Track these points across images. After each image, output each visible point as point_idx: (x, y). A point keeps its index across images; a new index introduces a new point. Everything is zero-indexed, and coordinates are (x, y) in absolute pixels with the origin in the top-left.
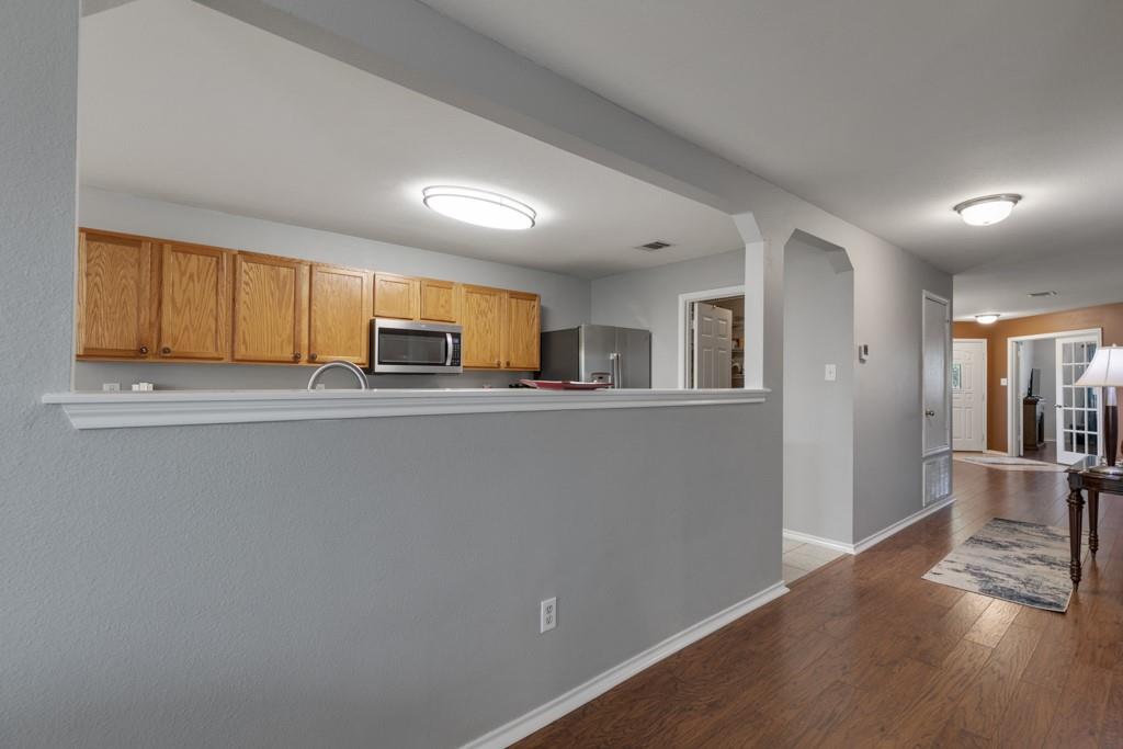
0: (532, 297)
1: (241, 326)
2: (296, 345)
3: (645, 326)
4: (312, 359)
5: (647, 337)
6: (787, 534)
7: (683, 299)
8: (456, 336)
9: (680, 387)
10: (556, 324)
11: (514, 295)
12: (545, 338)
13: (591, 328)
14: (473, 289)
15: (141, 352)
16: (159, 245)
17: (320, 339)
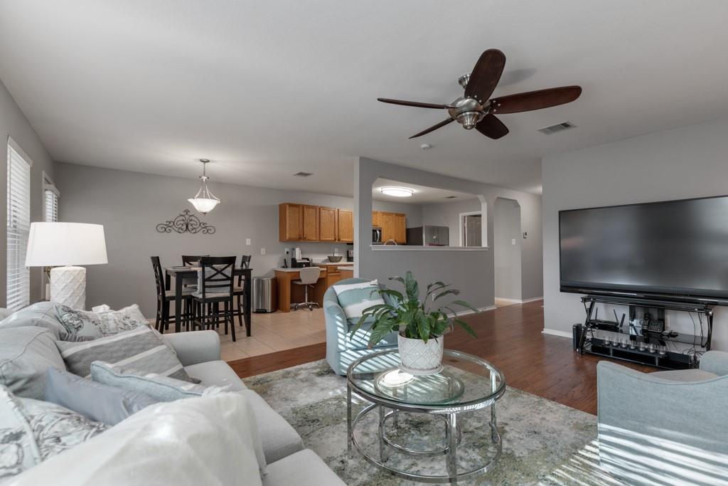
0: (403, 215)
1: (322, 231)
2: (335, 235)
3: (447, 226)
4: (339, 240)
5: (447, 229)
6: (496, 299)
7: (461, 215)
8: (380, 231)
9: (461, 245)
10: (411, 226)
11: (397, 215)
12: (408, 230)
13: (426, 227)
14: (384, 214)
15: (300, 239)
16: (303, 206)
17: (341, 234)
